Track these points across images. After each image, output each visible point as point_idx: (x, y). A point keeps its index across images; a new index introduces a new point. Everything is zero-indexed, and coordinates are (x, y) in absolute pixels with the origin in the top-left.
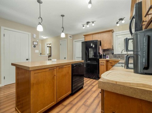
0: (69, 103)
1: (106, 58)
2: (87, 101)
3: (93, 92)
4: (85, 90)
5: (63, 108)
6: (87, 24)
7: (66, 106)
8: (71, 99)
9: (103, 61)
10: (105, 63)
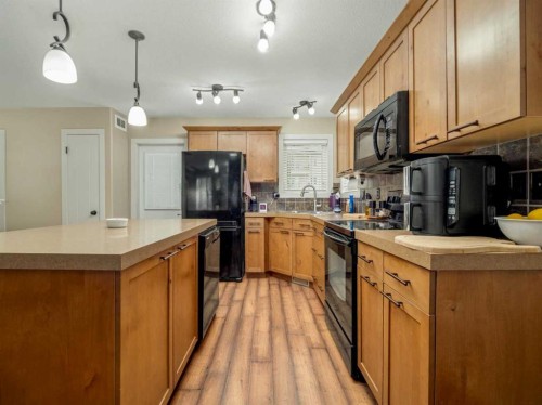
0: (206, 377)
1: (257, 211)
2: (257, 349)
3: (252, 319)
4: (226, 318)
5: (196, 398)
6: (214, 95)
7: (201, 389)
8: (202, 361)
9: (258, 220)
10: (263, 226)
